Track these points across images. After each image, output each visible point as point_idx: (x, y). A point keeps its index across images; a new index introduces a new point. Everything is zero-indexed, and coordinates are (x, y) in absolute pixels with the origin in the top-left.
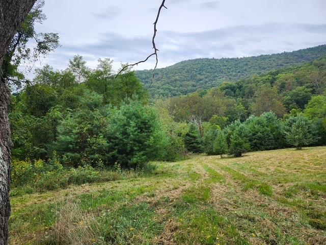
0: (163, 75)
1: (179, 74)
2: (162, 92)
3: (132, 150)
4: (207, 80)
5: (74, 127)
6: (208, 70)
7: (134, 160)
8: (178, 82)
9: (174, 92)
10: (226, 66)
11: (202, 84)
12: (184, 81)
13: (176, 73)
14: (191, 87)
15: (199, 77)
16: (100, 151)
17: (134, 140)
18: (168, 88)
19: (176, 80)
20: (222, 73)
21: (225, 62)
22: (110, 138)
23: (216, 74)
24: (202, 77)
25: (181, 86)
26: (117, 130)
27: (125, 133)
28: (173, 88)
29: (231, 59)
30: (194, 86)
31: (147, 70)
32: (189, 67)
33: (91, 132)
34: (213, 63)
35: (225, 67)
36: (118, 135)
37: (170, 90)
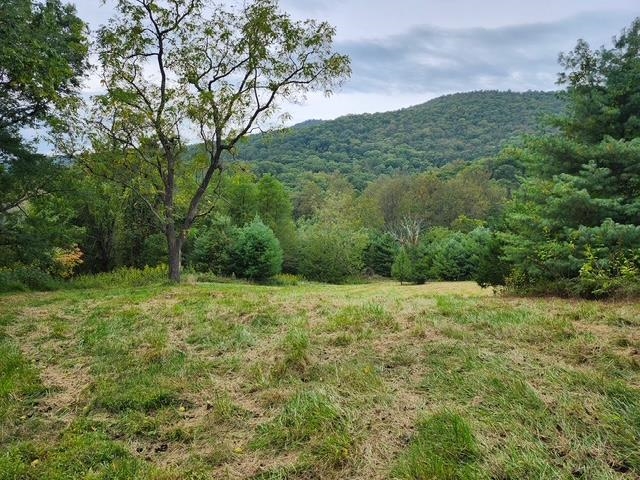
0: (397, 125)
1: (431, 123)
2: (392, 159)
3: (248, 265)
4: (488, 136)
5: (206, 244)
6: (493, 117)
7: (247, 272)
8: (427, 140)
9: (415, 160)
10: (532, 108)
11: (476, 145)
12: (441, 137)
13: (425, 121)
14: (451, 151)
15: (471, 130)
16: (222, 263)
17: (250, 257)
18: (405, 152)
19: (423, 136)
20: (522, 123)
21: (533, 100)
22: (231, 254)
23: (509, 125)
24: (480, 130)
25: (432, 147)
26: (238, 248)
27: (243, 251)
28: (415, 152)
29: (547, 94)
30: (459, 148)
31: (369, 115)
32: (454, 109)
33: (217, 248)
34: (507, 101)
35: (531, 111)
36: (237, 252)
37: (409, 156)
